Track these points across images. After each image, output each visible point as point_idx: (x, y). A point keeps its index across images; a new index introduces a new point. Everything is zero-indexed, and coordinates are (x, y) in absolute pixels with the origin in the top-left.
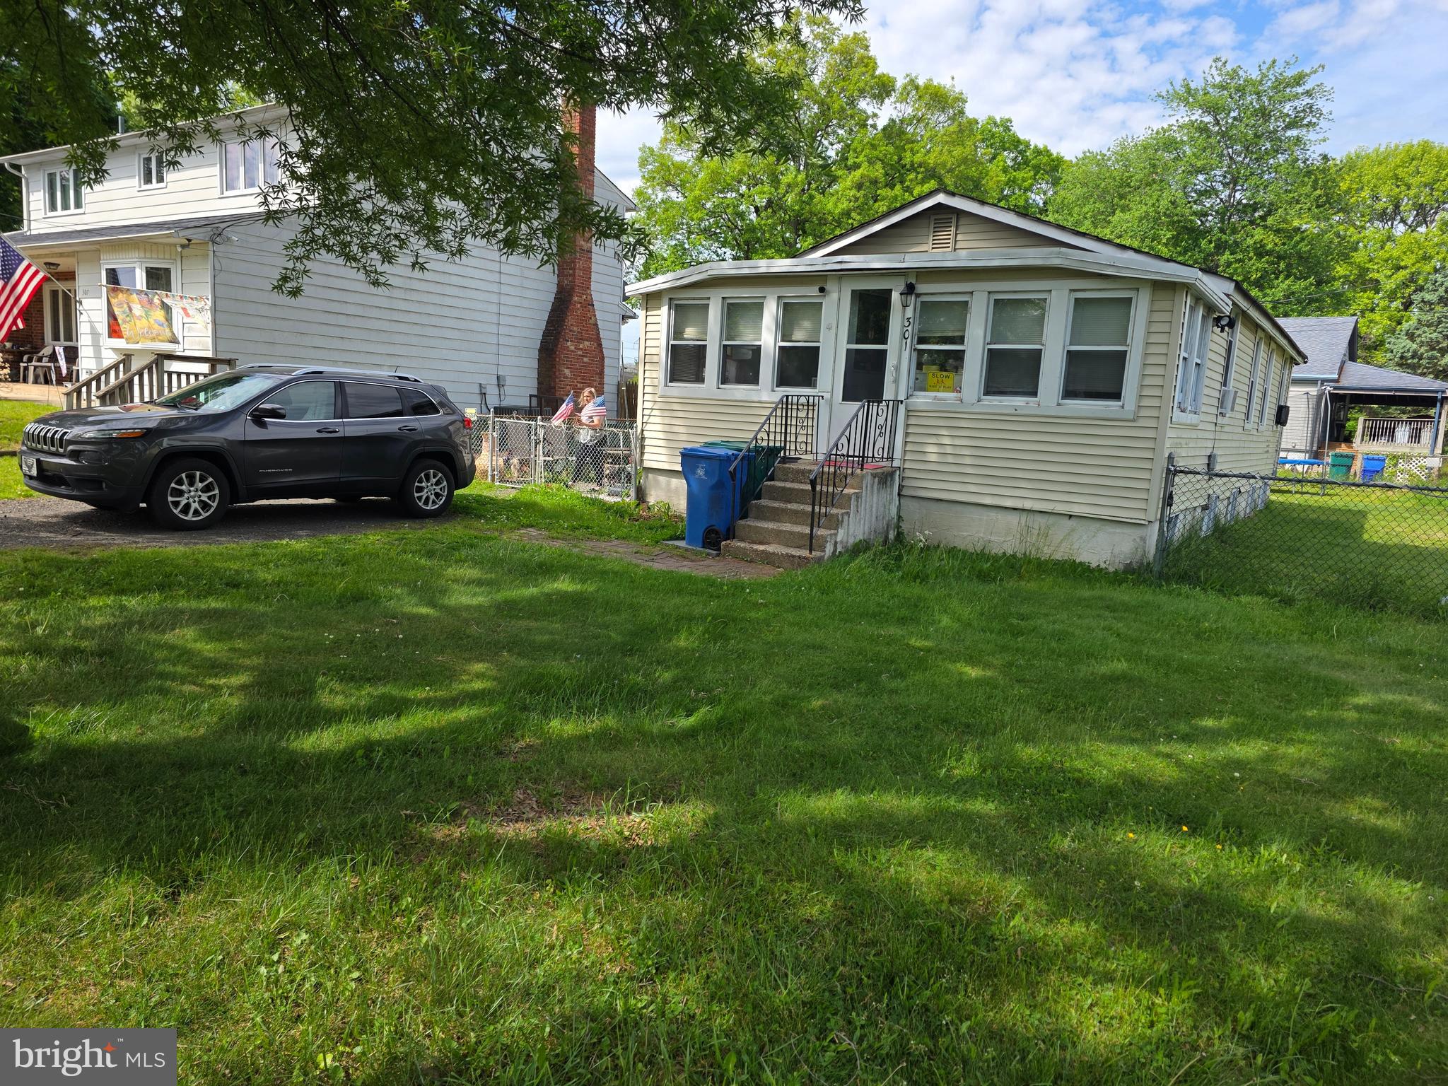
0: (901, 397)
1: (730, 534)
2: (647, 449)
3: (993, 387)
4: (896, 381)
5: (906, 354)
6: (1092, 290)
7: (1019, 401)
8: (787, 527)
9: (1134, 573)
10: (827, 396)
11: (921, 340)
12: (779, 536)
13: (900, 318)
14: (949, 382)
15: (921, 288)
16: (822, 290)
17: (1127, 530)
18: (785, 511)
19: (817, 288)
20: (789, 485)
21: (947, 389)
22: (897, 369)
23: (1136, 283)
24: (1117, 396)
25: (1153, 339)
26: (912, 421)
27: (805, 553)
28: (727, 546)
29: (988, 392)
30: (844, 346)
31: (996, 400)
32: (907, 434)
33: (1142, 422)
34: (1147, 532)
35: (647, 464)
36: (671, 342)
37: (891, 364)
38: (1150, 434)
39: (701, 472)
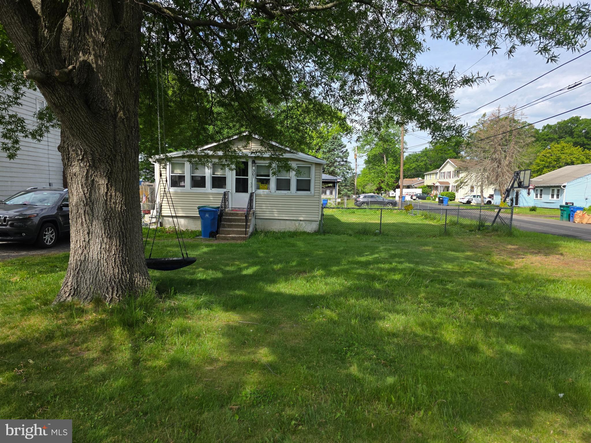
0: (254, 191)
1: (217, 232)
2: (163, 209)
3: (278, 188)
4: (252, 187)
5: (254, 179)
6: (302, 164)
7: (285, 192)
8: (235, 229)
9: (317, 232)
10: (230, 191)
11: (257, 176)
12: (234, 232)
13: (251, 170)
14: (266, 187)
15: (256, 161)
16: (226, 160)
17: (314, 223)
18: (232, 225)
20: (230, 217)
21: (265, 189)
22: (252, 183)
23: (312, 163)
24: (309, 190)
25: (316, 176)
26: (257, 198)
27: (244, 236)
28: (218, 236)
29: (277, 190)
30: (235, 177)
31: (280, 192)
32: (256, 201)
33: (315, 197)
34: (318, 223)
35: (163, 214)
36: (171, 174)
37: (249, 182)
38: (318, 199)
39: (207, 215)
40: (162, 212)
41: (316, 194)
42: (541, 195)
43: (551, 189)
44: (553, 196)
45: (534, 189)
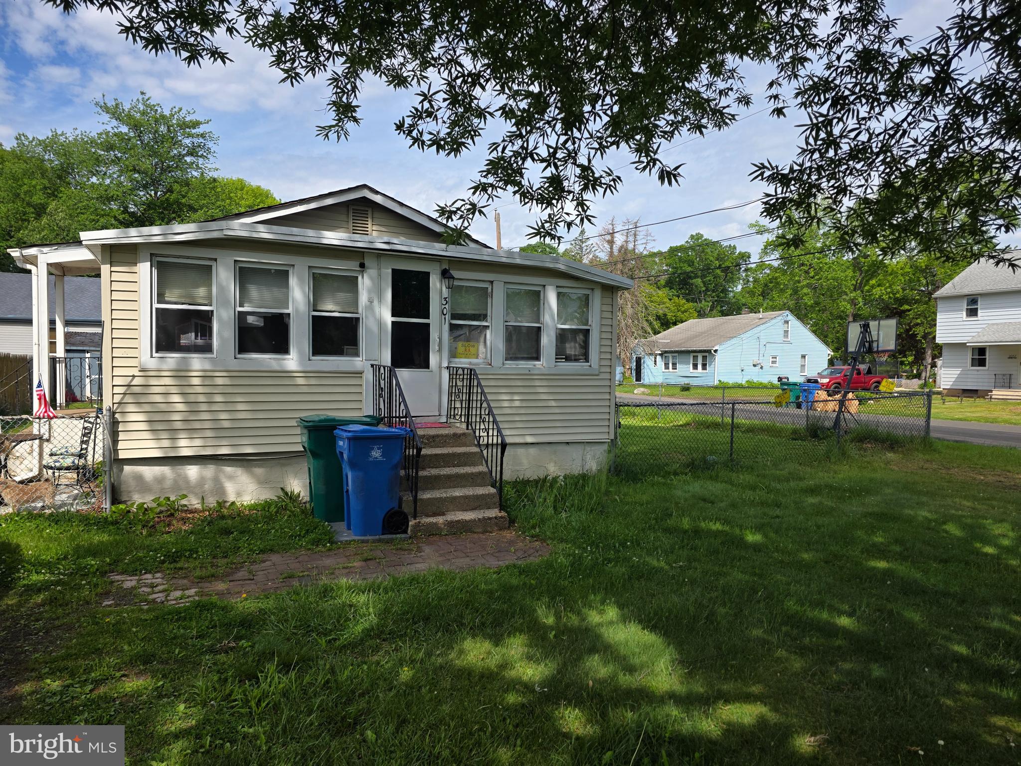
0: (445, 364)
2: (121, 436)
3: (509, 354)
4: (440, 350)
5: (445, 327)
6: (568, 287)
7: (530, 364)
8: (457, 493)
9: (604, 474)
11: (454, 316)
15: (456, 274)
16: (362, 266)
17: (596, 447)
19: (358, 263)
21: (472, 356)
23: (594, 285)
24: (587, 357)
25: (604, 322)
28: (417, 525)
29: (509, 358)
30: (389, 319)
31: (515, 364)
33: (602, 376)
34: (606, 447)
35: (122, 455)
36: (156, 305)
37: (434, 335)
38: (607, 383)
39: (376, 454)
40: (121, 445)
41: (603, 370)
42: (674, 364)
43: (692, 355)
44: (695, 366)
45: (661, 355)
